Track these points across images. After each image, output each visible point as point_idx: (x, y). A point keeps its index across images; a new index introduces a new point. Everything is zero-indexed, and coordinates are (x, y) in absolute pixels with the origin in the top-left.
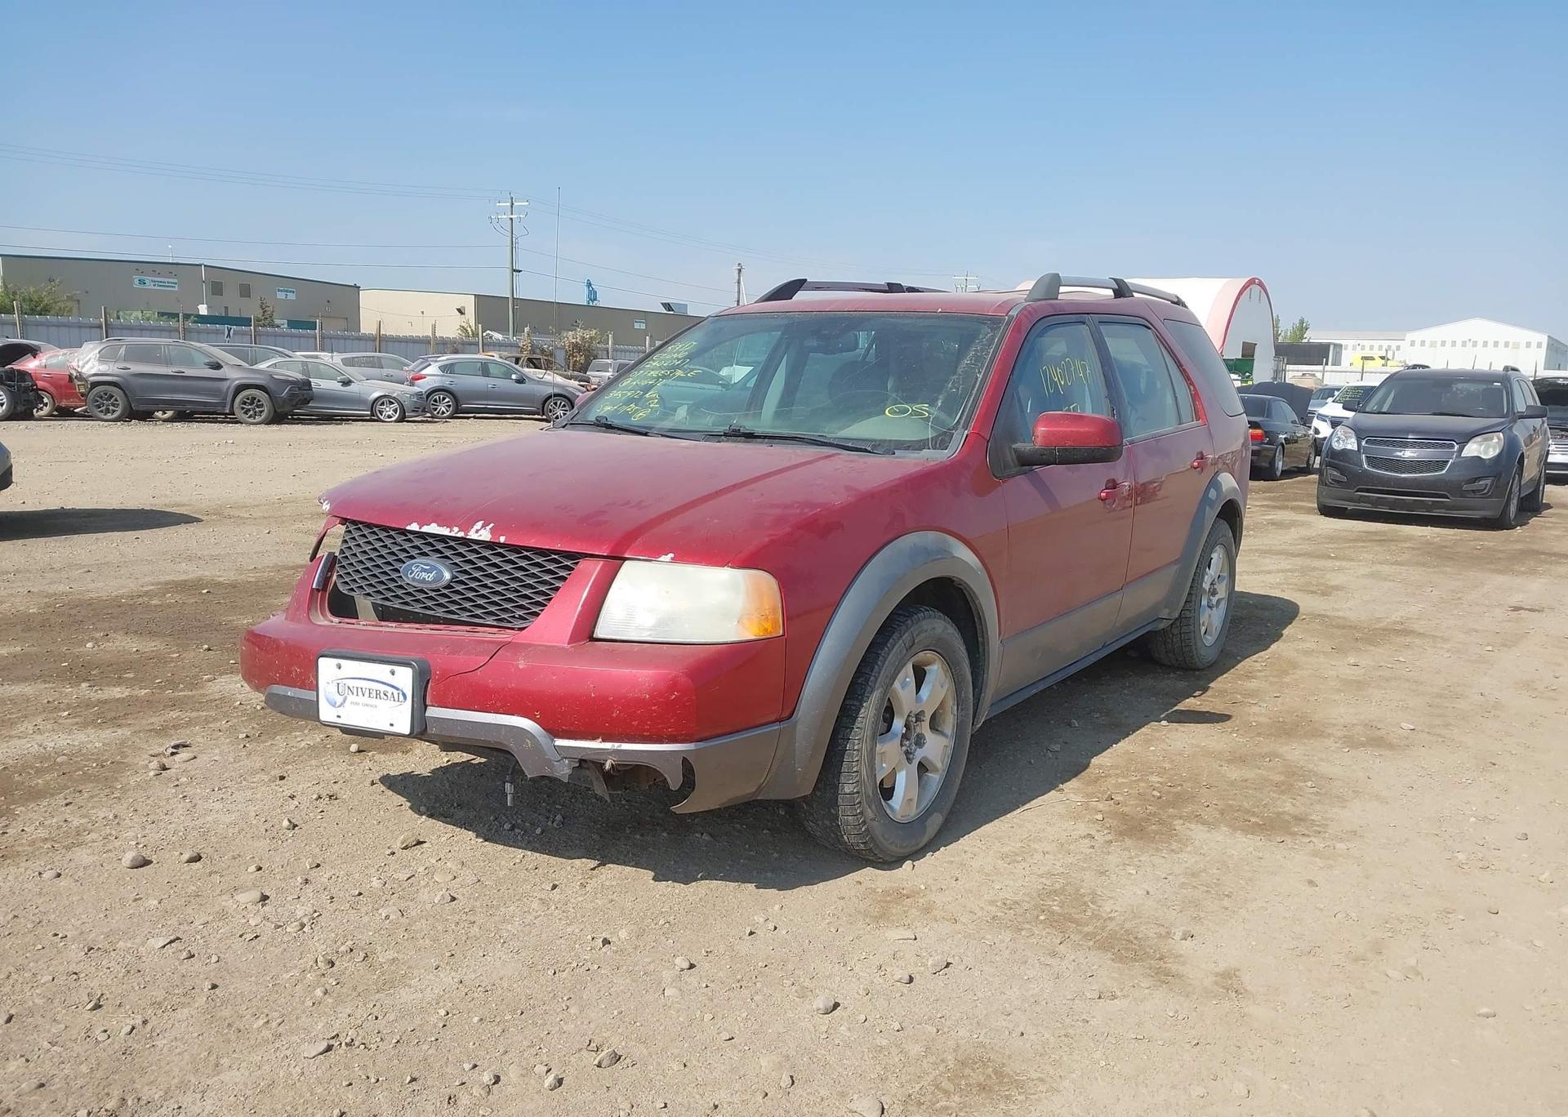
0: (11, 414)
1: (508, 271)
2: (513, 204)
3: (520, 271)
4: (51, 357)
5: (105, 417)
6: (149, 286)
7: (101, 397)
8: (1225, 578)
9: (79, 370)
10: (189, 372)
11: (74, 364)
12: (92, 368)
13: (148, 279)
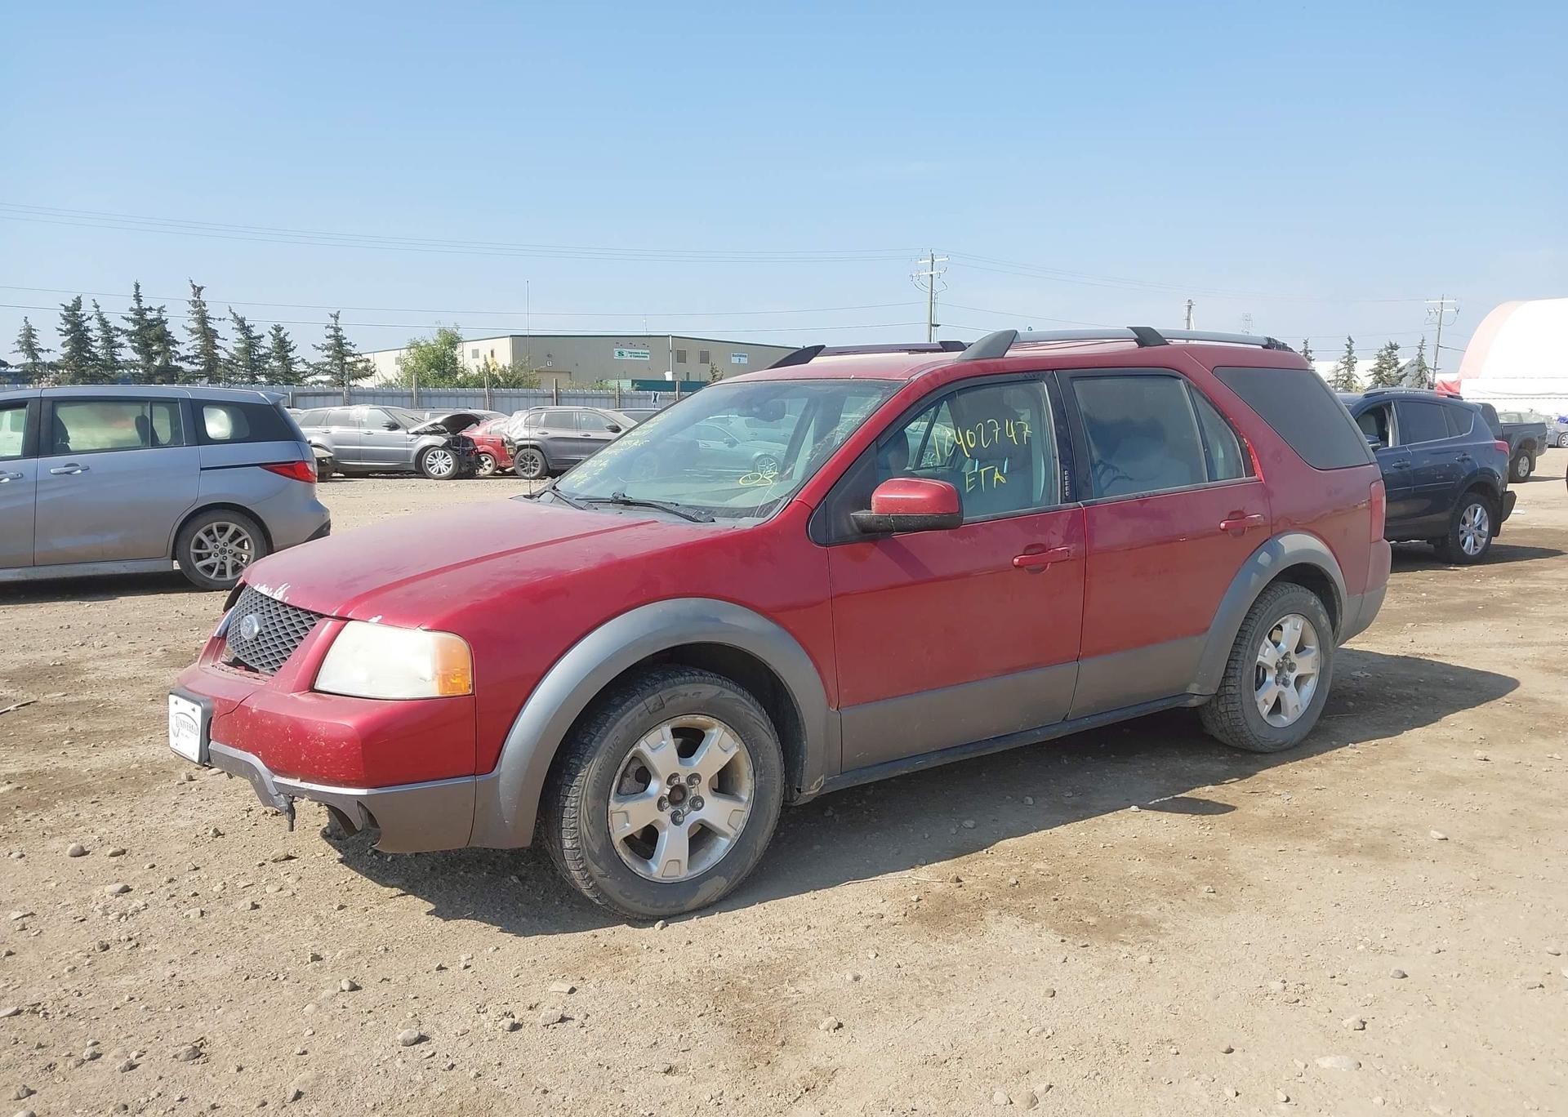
0: (456, 475)
1: (927, 326)
2: (933, 261)
3: (938, 325)
4: (494, 425)
5: (528, 476)
6: (627, 356)
7: (525, 459)
8: (1312, 651)
9: (509, 435)
10: (594, 435)
11: (505, 431)
12: (519, 433)
13: (625, 351)
